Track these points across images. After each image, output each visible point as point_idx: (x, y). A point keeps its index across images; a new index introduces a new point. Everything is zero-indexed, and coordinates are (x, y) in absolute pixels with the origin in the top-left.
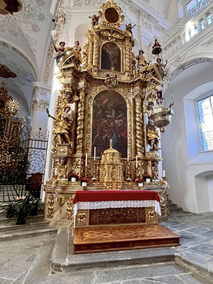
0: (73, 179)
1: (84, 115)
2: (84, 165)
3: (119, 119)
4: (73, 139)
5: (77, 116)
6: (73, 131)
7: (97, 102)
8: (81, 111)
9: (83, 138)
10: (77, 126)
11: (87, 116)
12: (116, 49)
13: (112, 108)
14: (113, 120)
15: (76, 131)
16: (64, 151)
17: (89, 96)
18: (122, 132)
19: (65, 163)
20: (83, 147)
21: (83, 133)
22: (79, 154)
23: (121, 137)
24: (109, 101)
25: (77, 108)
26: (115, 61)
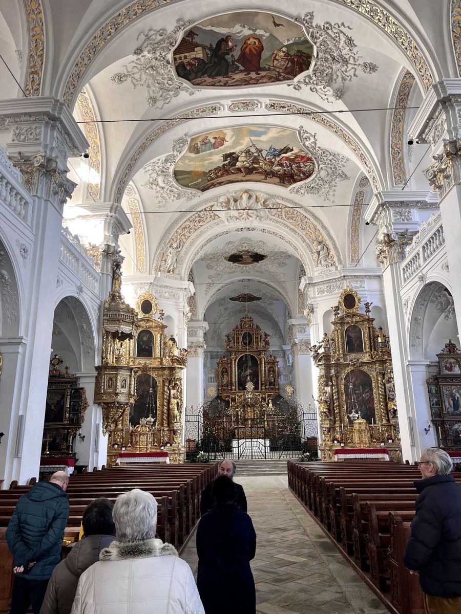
0: (335, 442)
1: (338, 395)
2: (341, 432)
3: (366, 393)
4: (332, 414)
5: (333, 397)
6: (331, 408)
7: (347, 381)
8: (335, 392)
9: (340, 412)
10: (334, 404)
11: (340, 394)
12: (357, 330)
13: (359, 384)
14: (361, 394)
15: (333, 408)
16: (327, 423)
17: (340, 378)
18: (369, 403)
19: (329, 431)
20: (340, 418)
21: (339, 408)
22: (337, 424)
23: (370, 408)
24: (357, 379)
25: (332, 390)
26: (358, 342)
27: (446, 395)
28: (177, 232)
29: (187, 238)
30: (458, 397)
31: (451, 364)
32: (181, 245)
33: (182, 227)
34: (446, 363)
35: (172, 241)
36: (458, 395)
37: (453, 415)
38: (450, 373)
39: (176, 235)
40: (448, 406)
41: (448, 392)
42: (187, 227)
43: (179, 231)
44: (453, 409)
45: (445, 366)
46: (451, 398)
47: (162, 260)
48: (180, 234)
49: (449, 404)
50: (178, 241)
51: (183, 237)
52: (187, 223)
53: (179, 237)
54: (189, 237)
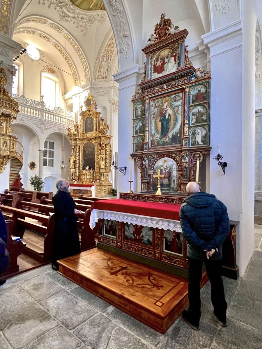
27: (154, 114)
28: (105, 50)
29: (112, 52)
30: (169, 115)
31: (163, 59)
32: (109, 58)
33: (108, 45)
34: (157, 60)
35: (103, 57)
36: (170, 111)
37: (158, 144)
38: (160, 75)
39: (105, 52)
40: (153, 131)
41: (156, 109)
42: (111, 44)
43: (106, 49)
44: (159, 136)
45: (155, 66)
46: (159, 119)
47: (99, 71)
48: (108, 50)
49: (156, 127)
50: (107, 56)
51: (110, 52)
52: (111, 41)
53: (107, 53)
54: (113, 51)
